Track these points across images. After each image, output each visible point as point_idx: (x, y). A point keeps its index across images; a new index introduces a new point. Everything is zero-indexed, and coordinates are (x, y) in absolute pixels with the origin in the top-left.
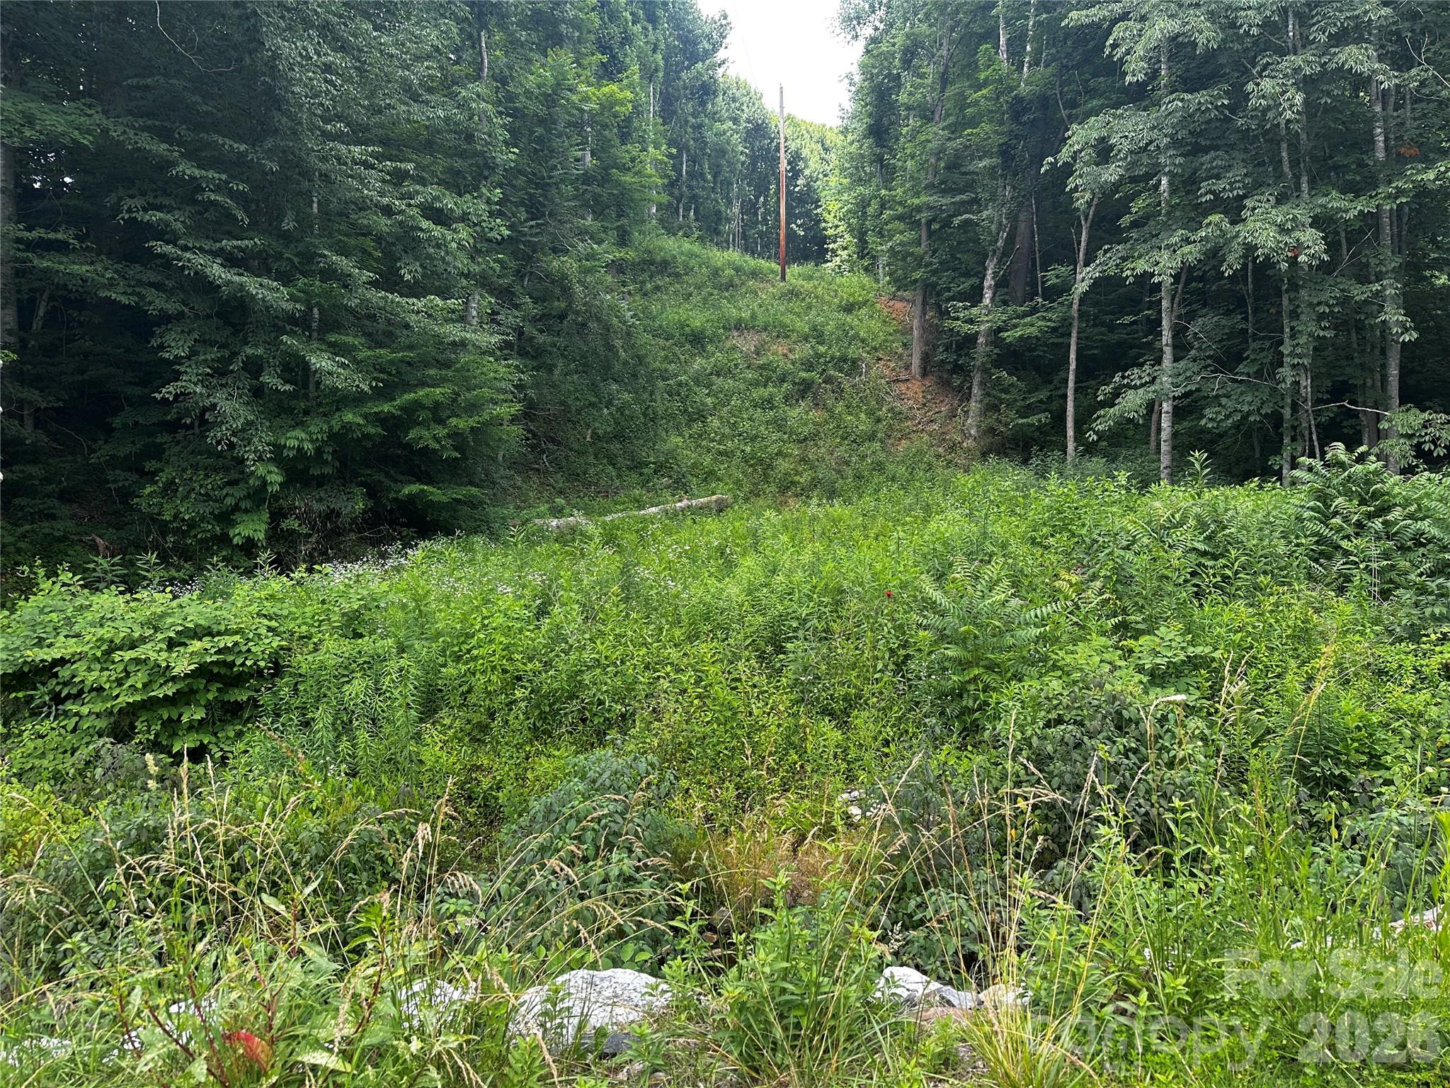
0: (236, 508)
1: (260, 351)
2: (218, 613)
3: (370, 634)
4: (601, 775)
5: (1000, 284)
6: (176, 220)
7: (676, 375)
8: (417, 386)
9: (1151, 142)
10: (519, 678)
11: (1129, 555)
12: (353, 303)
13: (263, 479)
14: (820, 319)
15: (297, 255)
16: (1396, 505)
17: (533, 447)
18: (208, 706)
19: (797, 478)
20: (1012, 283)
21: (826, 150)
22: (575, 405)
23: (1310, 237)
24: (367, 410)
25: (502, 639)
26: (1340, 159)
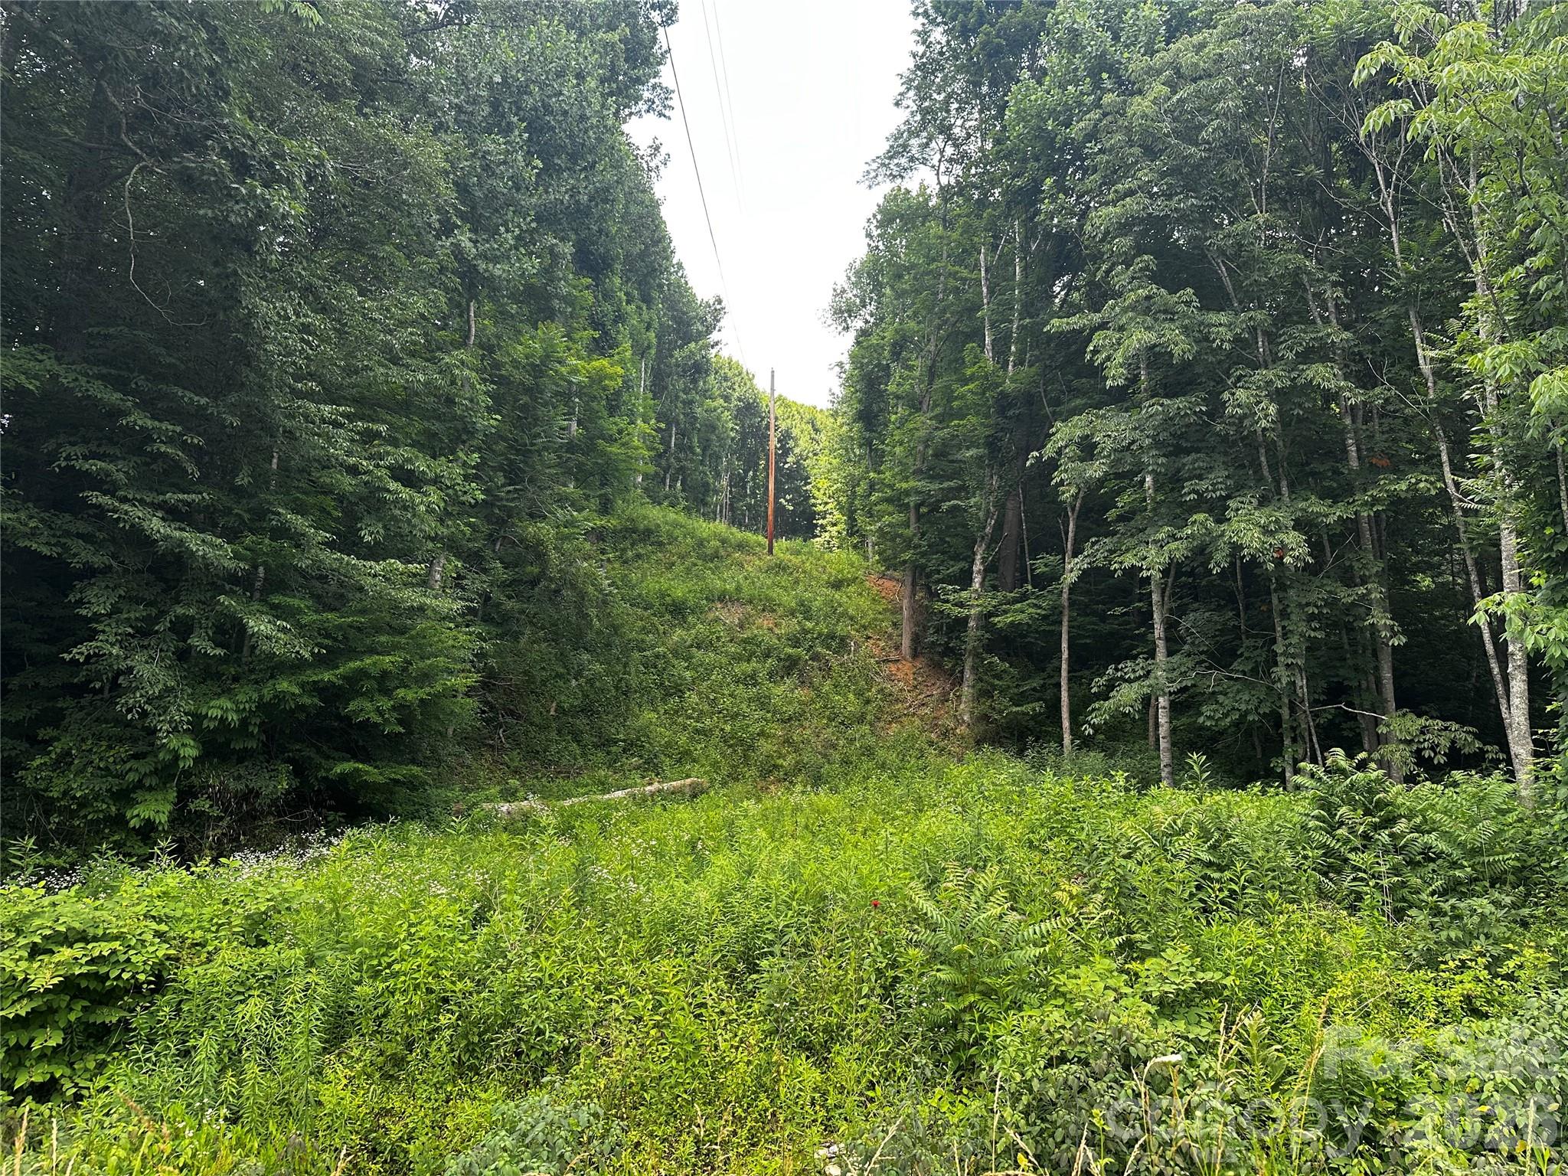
0: (139, 785)
1: (192, 612)
2: (98, 913)
3: (276, 942)
4: (533, 1127)
5: (989, 569)
6: (118, 471)
7: (653, 647)
8: (364, 653)
9: (1133, 442)
10: (446, 1000)
11: (1131, 864)
12: (303, 564)
13: (175, 753)
14: (807, 595)
15: (248, 511)
16: (1401, 816)
17: (488, 721)
18: (68, 1030)
19: (780, 761)
20: (1001, 569)
21: (817, 430)
22: (540, 675)
23: (1293, 539)
24: (305, 679)
25: (430, 951)
26: (1316, 466)
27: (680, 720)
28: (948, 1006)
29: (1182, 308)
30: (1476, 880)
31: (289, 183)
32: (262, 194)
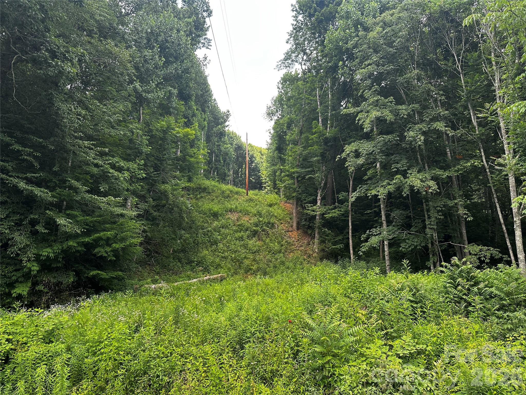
0: (17, 281)
1: (37, 217)
3: (57, 341)
5: (323, 199)
6: (9, 166)
7: (207, 228)
8: (101, 231)
9: (373, 151)
10: (121, 364)
11: (384, 302)
12: (78, 198)
13: (30, 269)
14: (260, 209)
15: (58, 180)
16: (480, 281)
17: (148, 256)
19: (252, 267)
20: (327, 198)
21: (262, 155)
22: (167, 239)
23: (432, 183)
24: (78, 240)
25: (116, 344)
26: (437, 158)
27: (217, 253)
28: (319, 361)
29: (389, 104)
30: (510, 305)
31: (71, 61)
32: (60, 64)
